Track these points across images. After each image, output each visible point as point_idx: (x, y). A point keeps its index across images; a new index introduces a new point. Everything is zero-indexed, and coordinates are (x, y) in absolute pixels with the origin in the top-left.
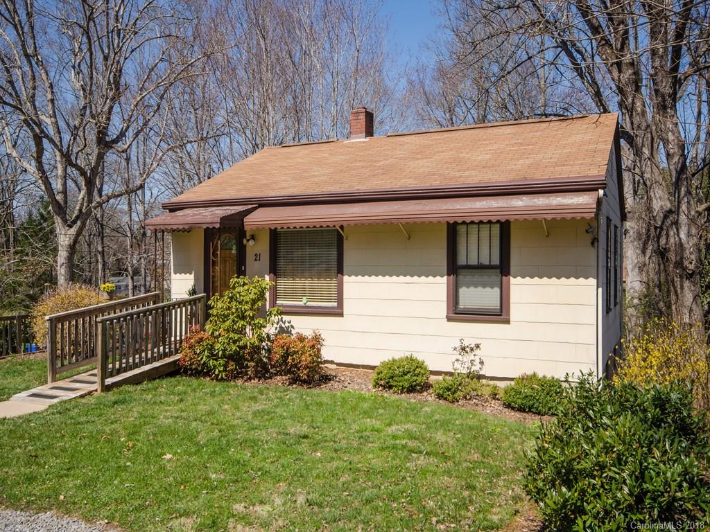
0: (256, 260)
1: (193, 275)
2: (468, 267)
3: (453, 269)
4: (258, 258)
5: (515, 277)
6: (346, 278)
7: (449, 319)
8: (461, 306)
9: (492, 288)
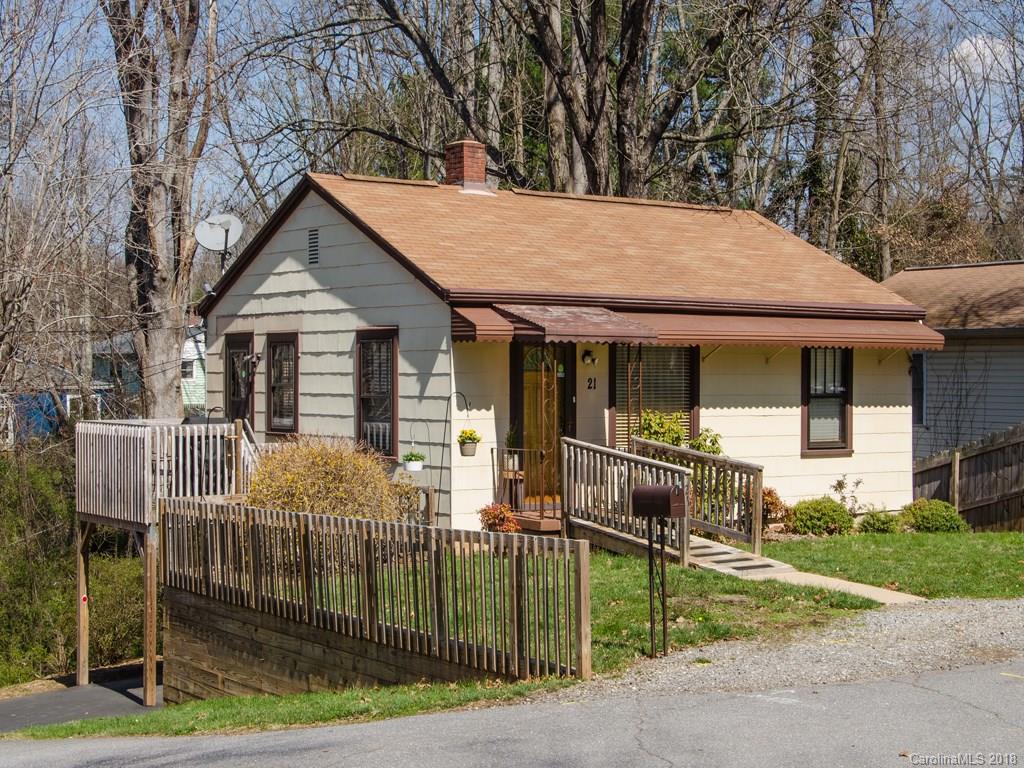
0: (589, 388)
1: (492, 411)
2: (817, 397)
3: (807, 398)
4: (592, 385)
5: (857, 406)
6: (703, 411)
7: (803, 456)
8: (813, 439)
9: (832, 418)
